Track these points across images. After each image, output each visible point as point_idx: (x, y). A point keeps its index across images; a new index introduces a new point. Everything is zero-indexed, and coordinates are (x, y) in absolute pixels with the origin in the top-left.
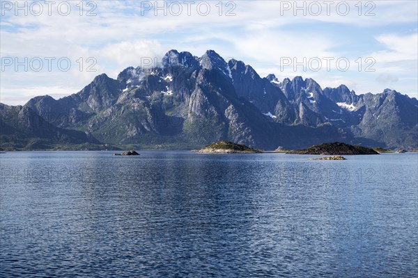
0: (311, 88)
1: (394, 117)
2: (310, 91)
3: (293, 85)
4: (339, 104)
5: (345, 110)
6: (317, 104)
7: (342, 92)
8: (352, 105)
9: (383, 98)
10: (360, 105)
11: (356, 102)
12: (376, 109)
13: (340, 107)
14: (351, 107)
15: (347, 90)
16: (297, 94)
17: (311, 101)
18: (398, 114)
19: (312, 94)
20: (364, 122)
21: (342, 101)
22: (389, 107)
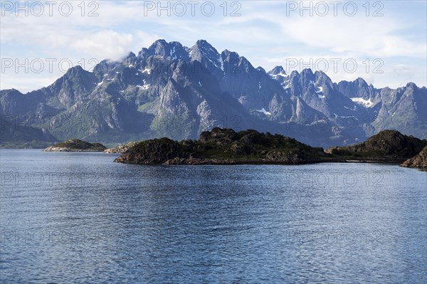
0: (321, 81)
1: (411, 115)
2: (319, 85)
3: (301, 78)
4: (354, 100)
5: (360, 107)
6: (326, 100)
7: (359, 87)
8: (369, 101)
9: (400, 93)
10: (377, 101)
11: (374, 96)
12: (392, 105)
13: (355, 103)
14: (368, 103)
15: (365, 84)
16: (305, 88)
17: (320, 96)
18: (415, 111)
19: (321, 88)
21: (358, 97)
22: (406, 103)
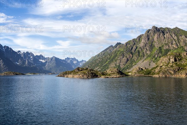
0: (31, 55)
1: (55, 64)
4: (40, 60)
5: (42, 62)
6: (33, 60)
7: (41, 57)
9: (52, 59)
10: (46, 61)
11: (45, 59)
12: (50, 62)
13: (40, 61)
14: (43, 61)
16: (27, 57)
18: (56, 63)
19: (31, 57)
20: (46, 65)
21: (41, 59)
22: (53, 61)
